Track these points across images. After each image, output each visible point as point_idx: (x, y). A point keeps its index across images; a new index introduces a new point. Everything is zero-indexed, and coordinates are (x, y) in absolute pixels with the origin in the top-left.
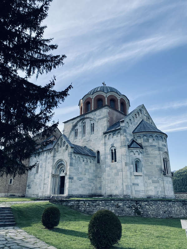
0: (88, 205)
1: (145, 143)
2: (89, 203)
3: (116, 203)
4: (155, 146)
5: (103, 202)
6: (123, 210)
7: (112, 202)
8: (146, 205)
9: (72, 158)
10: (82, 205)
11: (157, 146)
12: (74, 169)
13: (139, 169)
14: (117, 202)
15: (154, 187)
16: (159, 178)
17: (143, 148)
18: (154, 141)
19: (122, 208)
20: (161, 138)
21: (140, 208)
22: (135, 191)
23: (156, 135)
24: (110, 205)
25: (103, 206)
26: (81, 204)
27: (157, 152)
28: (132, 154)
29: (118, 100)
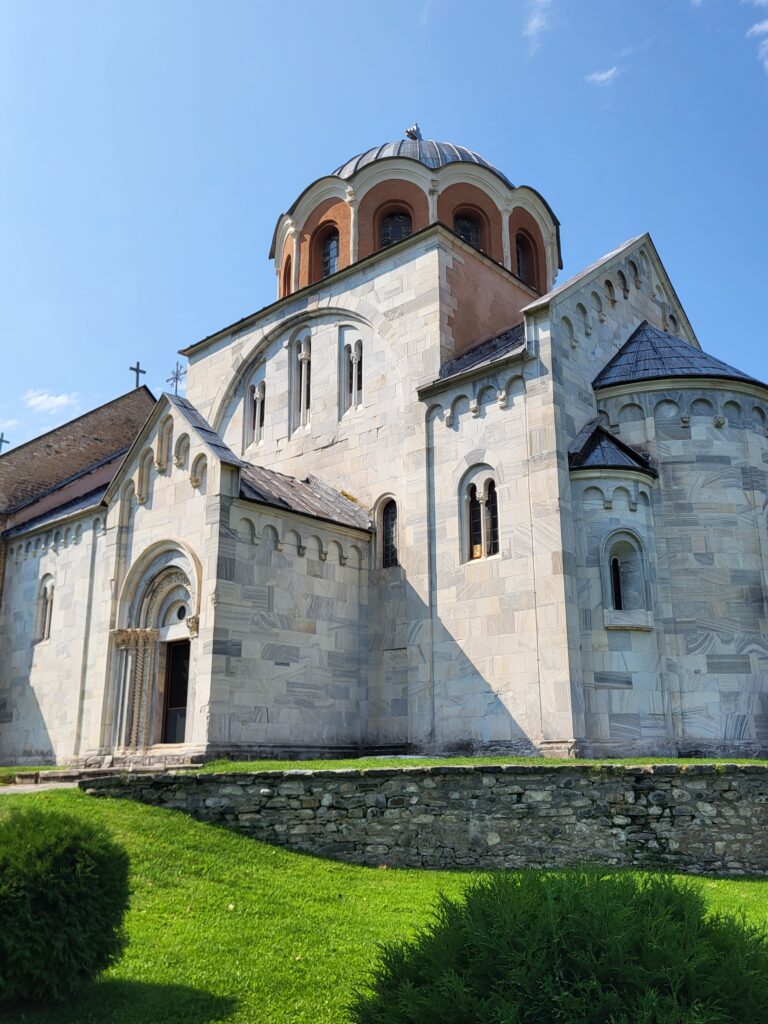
0: (331, 807)
1: (670, 442)
2: (336, 793)
3: (509, 790)
4: (724, 460)
5: (429, 783)
6: (555, 831)
7: (486, 781)
8: (699, 796)
9: (234, 532)
10: (295, 804)
11: (733, 463)
12: (247, 596)
13: (631, 593)
14: (517, 783)
15: (717, 698)
16: (749, 643)
17: (655, 475)
18: (716, 430)
19: (548, 817)
20: (756, 415)
21: (659, 818)
22: (613, 717)
23: (729, 397)
24: (474, 802)
25: (426, 812)
26: (289, 797)
27: (735, 496)
28: (594, 503)
29: (498, 214)
